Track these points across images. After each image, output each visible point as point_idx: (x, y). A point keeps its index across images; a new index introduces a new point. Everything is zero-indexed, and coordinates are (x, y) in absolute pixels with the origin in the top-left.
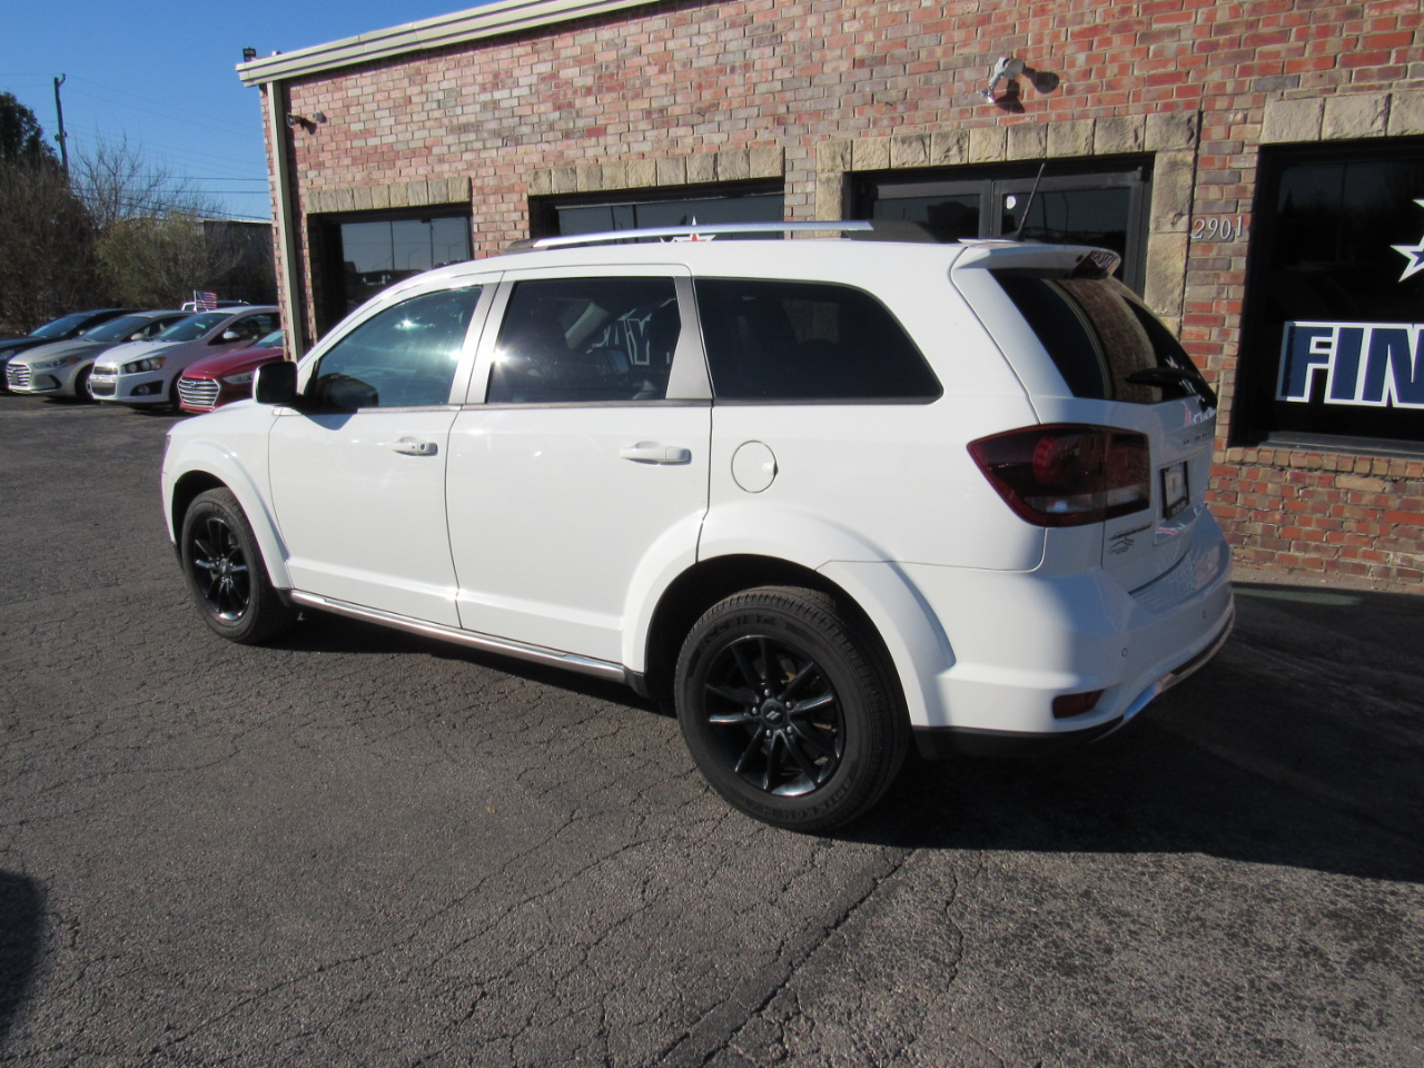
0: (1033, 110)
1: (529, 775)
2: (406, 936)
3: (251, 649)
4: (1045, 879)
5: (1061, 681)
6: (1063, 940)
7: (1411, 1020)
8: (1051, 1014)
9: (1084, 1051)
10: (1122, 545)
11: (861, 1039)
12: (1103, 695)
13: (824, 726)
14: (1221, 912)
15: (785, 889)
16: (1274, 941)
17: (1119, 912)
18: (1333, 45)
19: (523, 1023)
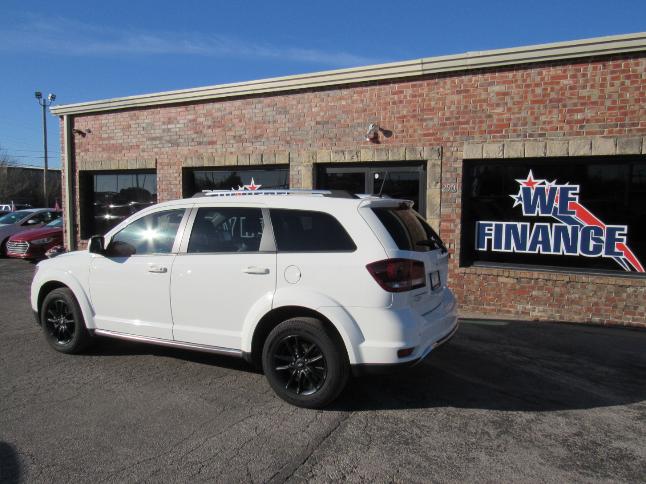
0: (383, 143)
1: (204, 396)
2: (168, 451)
3: (73, 356)
4: (398, 418)
5: (399, 345)
6: (405, 435)
7: (514, 449)
8: (402, 456)
9: (413, 466)
10: (418, 299)
11: (339, 469)
12: (414, 351)
13: (319, 368)
14: (457, 423)
15: (307, 427)
16: (473, 431)
17: (423, 426)
18: (484, 127)
19: (219, 473)
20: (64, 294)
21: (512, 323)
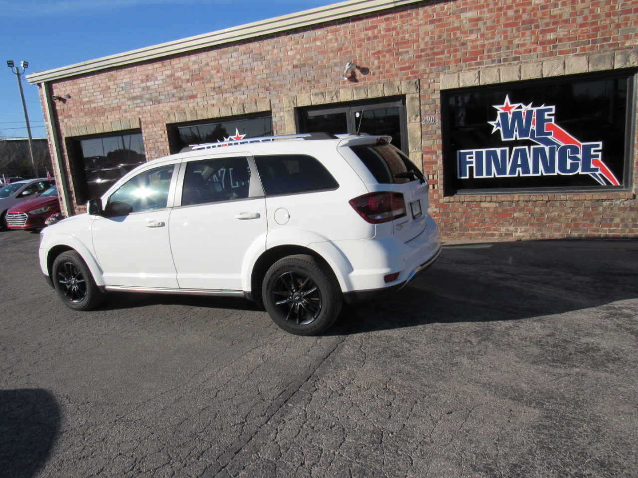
0: (361, 81)
1: (214, 334)
2: (187, 382)
3: (88, 312)
4: (390, 336)
5: (386, 271)
6: (396, 350)
7: (493, 352)
8: (394, 367)
9: (403, 374)
10: (399, 228)
11: (338, 382)
12: (400, 274)
13: (315, 299)
14: (442, 336)
15: (309, 351)
16: (457, 340)
17: (412, 341)
18: (459, 55)
19: (234, 395)
20: (71, 256)
21: (495, 244)
